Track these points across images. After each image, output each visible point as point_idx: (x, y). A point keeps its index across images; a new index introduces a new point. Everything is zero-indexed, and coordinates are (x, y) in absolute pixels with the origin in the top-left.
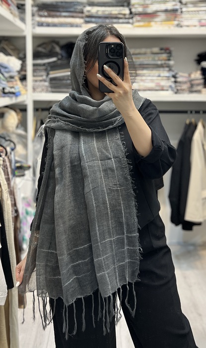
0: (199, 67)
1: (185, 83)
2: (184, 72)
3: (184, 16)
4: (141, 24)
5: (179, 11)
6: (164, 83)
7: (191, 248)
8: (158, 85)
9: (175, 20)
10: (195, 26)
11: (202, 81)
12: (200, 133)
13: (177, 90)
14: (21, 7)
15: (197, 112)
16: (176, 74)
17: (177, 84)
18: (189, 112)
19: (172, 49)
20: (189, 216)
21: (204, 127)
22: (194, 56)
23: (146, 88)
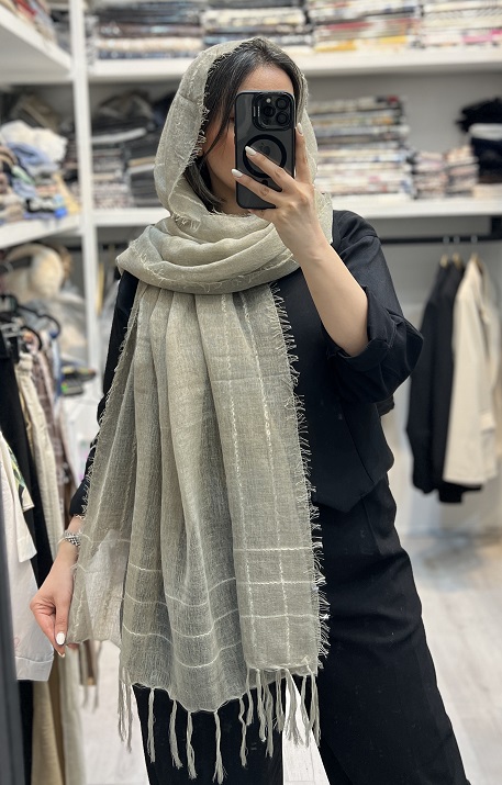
0: (467, 138)
1: (436, 174)
2: (432, 151)
3: (430, 22)
4: (333, 44)
5: (418, 12)
6: (388, 177)
7: (460, 542)
8: (374, 181)
9: (407, 34)
10: (454, 45)
11: (474, 169)
12: (473, 286)
13: (419, 191)
14: (60, 18)
15: (465, 239)
16: (415, 154)
17: (418, 178)
18: (446, 240)
19: (403, 98)
20: (454, 472)
21: (481, 271)
22: (453, 112)
23: (346, 190)
